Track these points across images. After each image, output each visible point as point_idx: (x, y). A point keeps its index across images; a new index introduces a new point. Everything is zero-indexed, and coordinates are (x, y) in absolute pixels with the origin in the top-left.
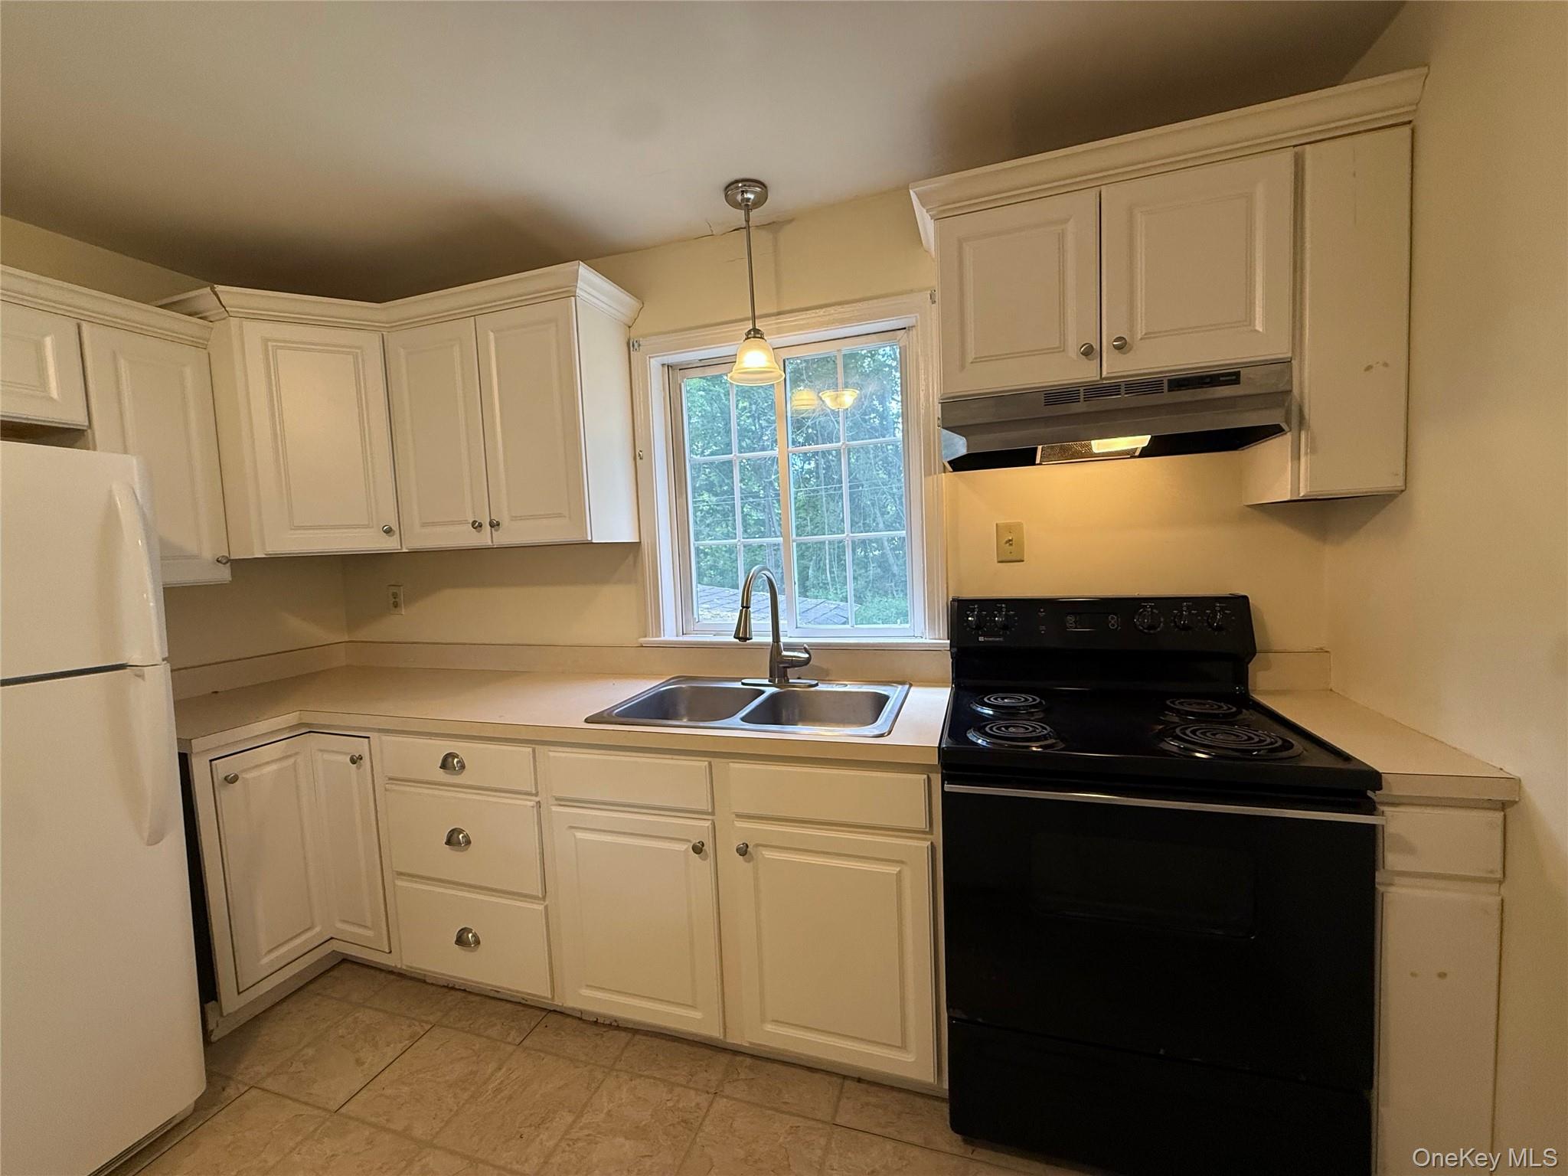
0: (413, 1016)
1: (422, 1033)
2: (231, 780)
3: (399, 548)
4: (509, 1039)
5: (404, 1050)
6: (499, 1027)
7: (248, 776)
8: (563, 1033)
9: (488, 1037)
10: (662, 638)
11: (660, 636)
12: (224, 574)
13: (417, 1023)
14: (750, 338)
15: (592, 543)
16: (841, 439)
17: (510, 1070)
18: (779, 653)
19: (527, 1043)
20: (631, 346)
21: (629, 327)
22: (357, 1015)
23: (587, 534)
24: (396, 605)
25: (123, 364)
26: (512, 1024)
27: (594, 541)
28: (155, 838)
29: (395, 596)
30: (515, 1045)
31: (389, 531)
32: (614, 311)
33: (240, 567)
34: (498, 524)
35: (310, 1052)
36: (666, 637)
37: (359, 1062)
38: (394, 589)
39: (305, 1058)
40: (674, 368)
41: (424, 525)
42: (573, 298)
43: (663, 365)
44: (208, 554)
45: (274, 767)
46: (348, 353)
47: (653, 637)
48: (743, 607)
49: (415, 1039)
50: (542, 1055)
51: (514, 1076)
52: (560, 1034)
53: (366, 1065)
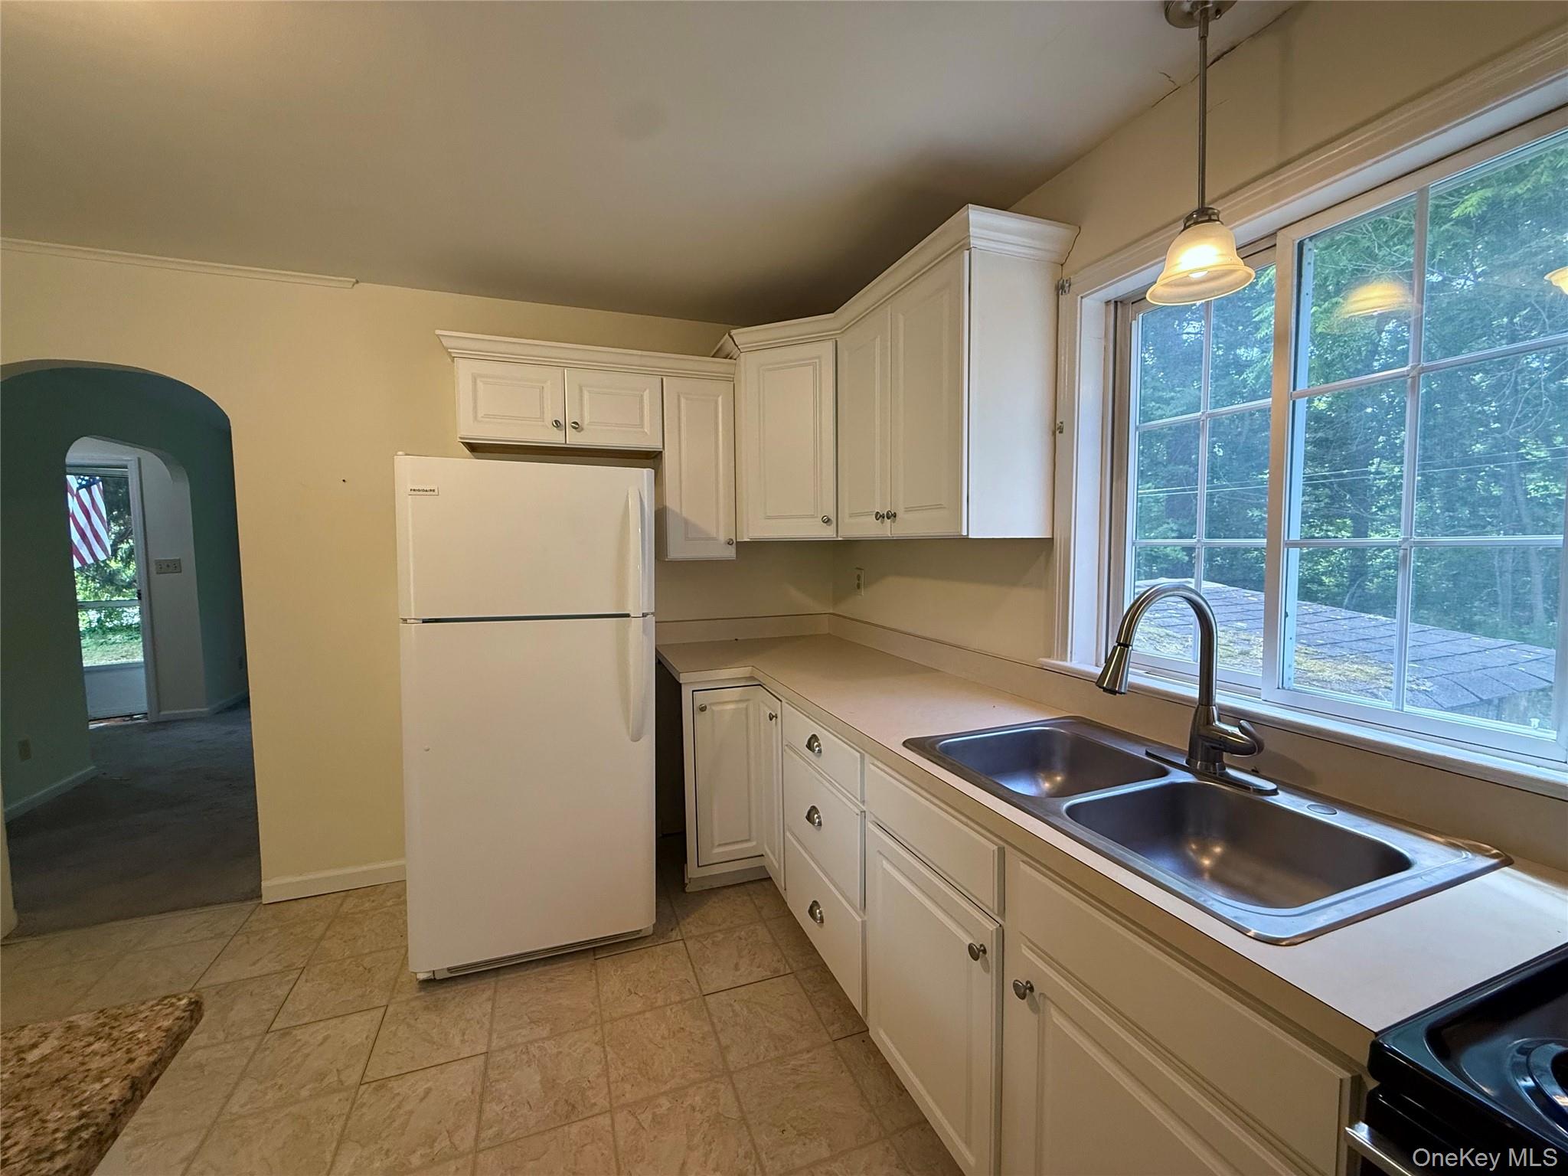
0: (785, 953)
1: (782, 974)
2: (703, 709)
3: (835, 536)
4: (831, 1029)
5: (765, 978)
6: (831, 1011)
7: (716, 708)
8: (872, 1059)
9: (818, 1014)
10: (1067, 664)
11: (1065, 660)
12: (731, 553)
13: (784, 962)
14: (1189, 226)
15: (966, 539)
16: (1411, 360)
17: (814, 1059)
18: (1209, 721)
19: (840, 1044)
20: (1060, 288)
21: (1062, 265)
22: (757, 927)
23: (961, 528)
24: (859, 586)
25: (683, 400)
26: (841, 1016)
27: (970, 537)
28: (636, 738)
29: (859, 577)
30: (831, 1038)
31: (827, 521)
32: (1032, 252)
33: (741, 546)
34: (895, 515)
35: (720, 936)
36: (1073, 662)
37: (737, 967)
38: (858, 572)
39: (716, 939)
40: (1125, 302)
41: (851, 516)
42: (967, 253)
43: (1108, 303)
44: (723, 537)
45: (731, 706)
46: (809, 364)
47: (1057, 660)
48: (1119, 644)
49: (776, 974)
50: (844, 1067)
51: (813, 1068)
52: (870, 1059)
53: (738, 973)
